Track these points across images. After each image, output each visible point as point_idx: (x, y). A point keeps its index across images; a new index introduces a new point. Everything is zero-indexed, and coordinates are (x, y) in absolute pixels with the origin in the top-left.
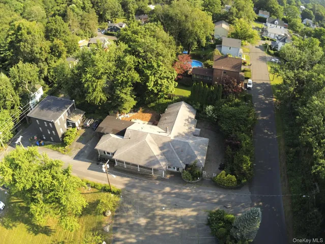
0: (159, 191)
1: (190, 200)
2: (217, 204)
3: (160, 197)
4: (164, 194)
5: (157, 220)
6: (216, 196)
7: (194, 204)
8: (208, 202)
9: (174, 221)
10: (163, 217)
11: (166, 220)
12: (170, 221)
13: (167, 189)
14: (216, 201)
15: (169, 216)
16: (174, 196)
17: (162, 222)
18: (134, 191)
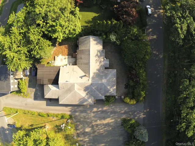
0: (91, 111)
1: (109, 114)
2: (124, 113)
3: (92, 115)
4: (94, 112)
5: (95, 128)
6: (123, 109)
7: (111, 116)
8: (119, 113)
9: (103, 127)
10: (97, 125)
11: (99, 126)
12: (101, 127)
13: (95, 109)
14: (123, 112)
15: (100, 125)
16: (99, 113)
17: (97, 128)
18: (77, 114)
